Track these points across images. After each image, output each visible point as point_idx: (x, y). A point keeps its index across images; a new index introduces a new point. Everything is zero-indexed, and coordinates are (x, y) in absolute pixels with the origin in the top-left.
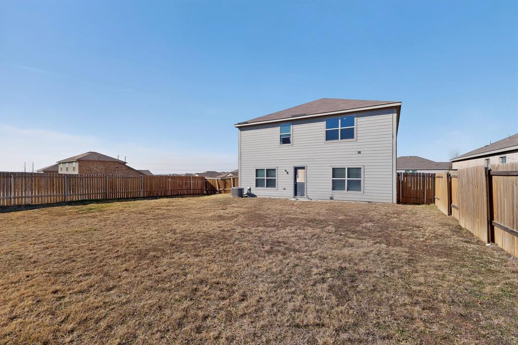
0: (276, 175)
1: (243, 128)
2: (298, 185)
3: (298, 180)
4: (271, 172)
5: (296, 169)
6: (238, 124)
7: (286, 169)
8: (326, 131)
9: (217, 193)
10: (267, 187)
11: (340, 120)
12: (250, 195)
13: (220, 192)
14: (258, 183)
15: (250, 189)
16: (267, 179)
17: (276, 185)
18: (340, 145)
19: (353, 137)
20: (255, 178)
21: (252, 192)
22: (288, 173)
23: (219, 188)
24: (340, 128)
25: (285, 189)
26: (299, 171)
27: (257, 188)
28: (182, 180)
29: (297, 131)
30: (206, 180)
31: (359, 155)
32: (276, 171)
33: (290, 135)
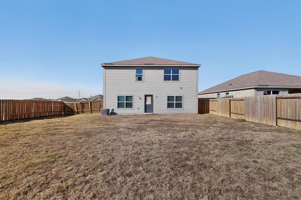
0: (133, 100)
1: (106, 67)
2: (147, 106)
3: (147, 103)
4: (129, 98)
5: (146, 96)
6: (105, 64)
7: (139, 96)
8: (164, 75)
9: (76, 113)
10: (126, 108)
11: (171, 70)
12: (113, 113)
13: (78, 113)
14: (120, 105)
15: (113, 110)
16: (126, 103)
17: (133, 106)
18: (171, 83)
19: (178, 80)
20: (117, 102)
21: (115, 111)
22: (140, 99)
23: (77, 110)
24: (171, 74)
25: (139, 109)
26: (148, 98)
27: (118, 108)
28: (44, 104)
29: (146, 73)
30: (64, 104)
31: (181, 89)
32: (133, 97)
33: (142, 75)
